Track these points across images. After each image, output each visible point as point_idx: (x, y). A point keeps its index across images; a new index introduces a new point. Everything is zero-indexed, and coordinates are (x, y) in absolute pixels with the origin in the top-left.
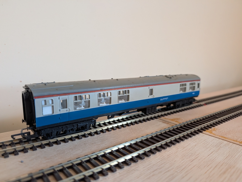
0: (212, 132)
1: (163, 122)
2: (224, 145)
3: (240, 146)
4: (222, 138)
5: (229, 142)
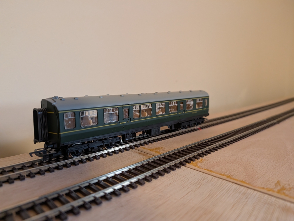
0: (197, 165)
1: (139, 153)
2: (207, 181)
3: (227, 181)
4: (208, 171)
5: (215, 176)
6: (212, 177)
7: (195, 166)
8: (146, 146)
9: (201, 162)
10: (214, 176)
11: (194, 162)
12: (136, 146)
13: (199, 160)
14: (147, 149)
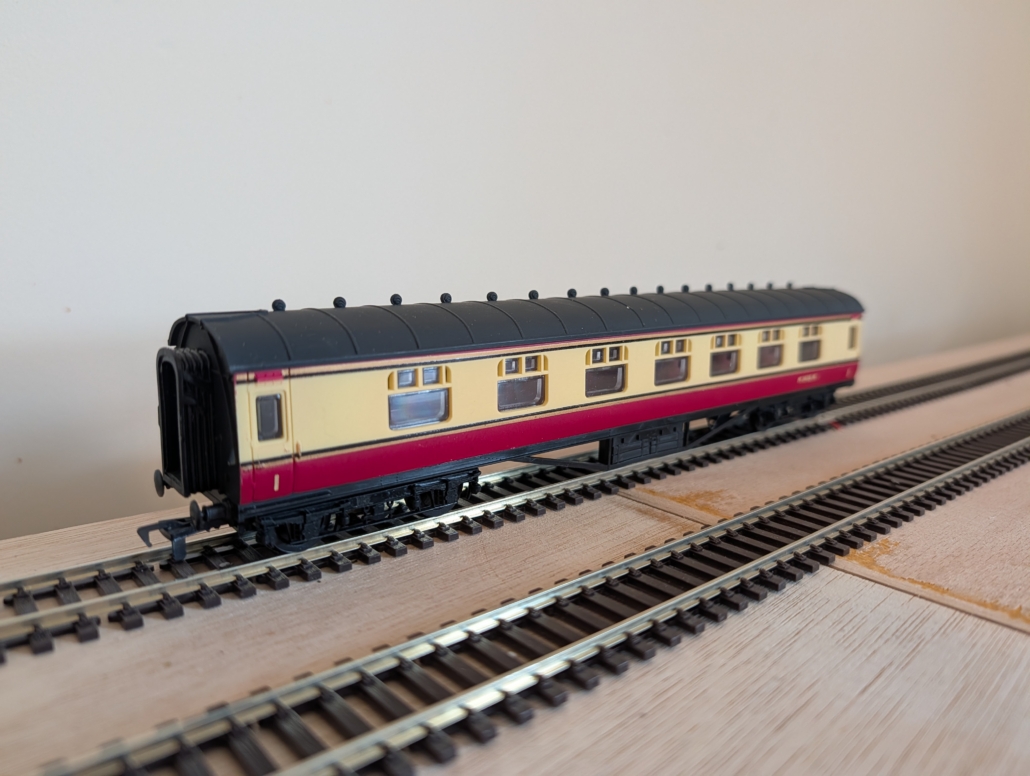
0: (874, 562)
2: (937, 629)
3: (1015, 633)
4: (927, 590)
5: (962, 611)
6: (952, 611)
7: (869, 567)
8: (654, 485)
9: (886, 549)
10: (957, 609)
11: (859, 552)
12: (620, 483)
13: (874, 544)
14: (662, 494)
